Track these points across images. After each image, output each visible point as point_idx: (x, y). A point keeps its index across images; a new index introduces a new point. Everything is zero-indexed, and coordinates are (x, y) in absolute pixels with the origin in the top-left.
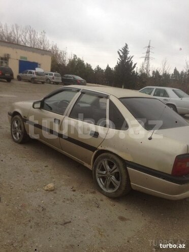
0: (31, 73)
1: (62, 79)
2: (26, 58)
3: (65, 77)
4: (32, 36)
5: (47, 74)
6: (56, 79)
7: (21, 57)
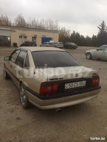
0: (46, 43)
1: (64, 45)
2: (45, 36)
3: (66, 44)
4: (51, 24)
5: (55, 44)
6: (60, 45)
7: (43, 36)
